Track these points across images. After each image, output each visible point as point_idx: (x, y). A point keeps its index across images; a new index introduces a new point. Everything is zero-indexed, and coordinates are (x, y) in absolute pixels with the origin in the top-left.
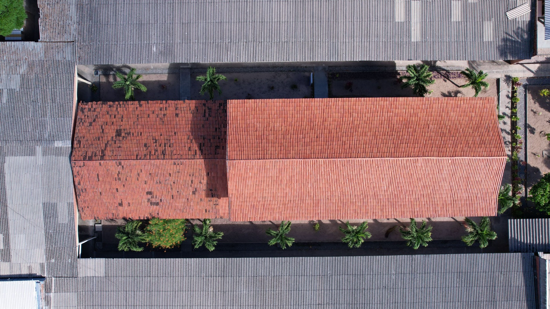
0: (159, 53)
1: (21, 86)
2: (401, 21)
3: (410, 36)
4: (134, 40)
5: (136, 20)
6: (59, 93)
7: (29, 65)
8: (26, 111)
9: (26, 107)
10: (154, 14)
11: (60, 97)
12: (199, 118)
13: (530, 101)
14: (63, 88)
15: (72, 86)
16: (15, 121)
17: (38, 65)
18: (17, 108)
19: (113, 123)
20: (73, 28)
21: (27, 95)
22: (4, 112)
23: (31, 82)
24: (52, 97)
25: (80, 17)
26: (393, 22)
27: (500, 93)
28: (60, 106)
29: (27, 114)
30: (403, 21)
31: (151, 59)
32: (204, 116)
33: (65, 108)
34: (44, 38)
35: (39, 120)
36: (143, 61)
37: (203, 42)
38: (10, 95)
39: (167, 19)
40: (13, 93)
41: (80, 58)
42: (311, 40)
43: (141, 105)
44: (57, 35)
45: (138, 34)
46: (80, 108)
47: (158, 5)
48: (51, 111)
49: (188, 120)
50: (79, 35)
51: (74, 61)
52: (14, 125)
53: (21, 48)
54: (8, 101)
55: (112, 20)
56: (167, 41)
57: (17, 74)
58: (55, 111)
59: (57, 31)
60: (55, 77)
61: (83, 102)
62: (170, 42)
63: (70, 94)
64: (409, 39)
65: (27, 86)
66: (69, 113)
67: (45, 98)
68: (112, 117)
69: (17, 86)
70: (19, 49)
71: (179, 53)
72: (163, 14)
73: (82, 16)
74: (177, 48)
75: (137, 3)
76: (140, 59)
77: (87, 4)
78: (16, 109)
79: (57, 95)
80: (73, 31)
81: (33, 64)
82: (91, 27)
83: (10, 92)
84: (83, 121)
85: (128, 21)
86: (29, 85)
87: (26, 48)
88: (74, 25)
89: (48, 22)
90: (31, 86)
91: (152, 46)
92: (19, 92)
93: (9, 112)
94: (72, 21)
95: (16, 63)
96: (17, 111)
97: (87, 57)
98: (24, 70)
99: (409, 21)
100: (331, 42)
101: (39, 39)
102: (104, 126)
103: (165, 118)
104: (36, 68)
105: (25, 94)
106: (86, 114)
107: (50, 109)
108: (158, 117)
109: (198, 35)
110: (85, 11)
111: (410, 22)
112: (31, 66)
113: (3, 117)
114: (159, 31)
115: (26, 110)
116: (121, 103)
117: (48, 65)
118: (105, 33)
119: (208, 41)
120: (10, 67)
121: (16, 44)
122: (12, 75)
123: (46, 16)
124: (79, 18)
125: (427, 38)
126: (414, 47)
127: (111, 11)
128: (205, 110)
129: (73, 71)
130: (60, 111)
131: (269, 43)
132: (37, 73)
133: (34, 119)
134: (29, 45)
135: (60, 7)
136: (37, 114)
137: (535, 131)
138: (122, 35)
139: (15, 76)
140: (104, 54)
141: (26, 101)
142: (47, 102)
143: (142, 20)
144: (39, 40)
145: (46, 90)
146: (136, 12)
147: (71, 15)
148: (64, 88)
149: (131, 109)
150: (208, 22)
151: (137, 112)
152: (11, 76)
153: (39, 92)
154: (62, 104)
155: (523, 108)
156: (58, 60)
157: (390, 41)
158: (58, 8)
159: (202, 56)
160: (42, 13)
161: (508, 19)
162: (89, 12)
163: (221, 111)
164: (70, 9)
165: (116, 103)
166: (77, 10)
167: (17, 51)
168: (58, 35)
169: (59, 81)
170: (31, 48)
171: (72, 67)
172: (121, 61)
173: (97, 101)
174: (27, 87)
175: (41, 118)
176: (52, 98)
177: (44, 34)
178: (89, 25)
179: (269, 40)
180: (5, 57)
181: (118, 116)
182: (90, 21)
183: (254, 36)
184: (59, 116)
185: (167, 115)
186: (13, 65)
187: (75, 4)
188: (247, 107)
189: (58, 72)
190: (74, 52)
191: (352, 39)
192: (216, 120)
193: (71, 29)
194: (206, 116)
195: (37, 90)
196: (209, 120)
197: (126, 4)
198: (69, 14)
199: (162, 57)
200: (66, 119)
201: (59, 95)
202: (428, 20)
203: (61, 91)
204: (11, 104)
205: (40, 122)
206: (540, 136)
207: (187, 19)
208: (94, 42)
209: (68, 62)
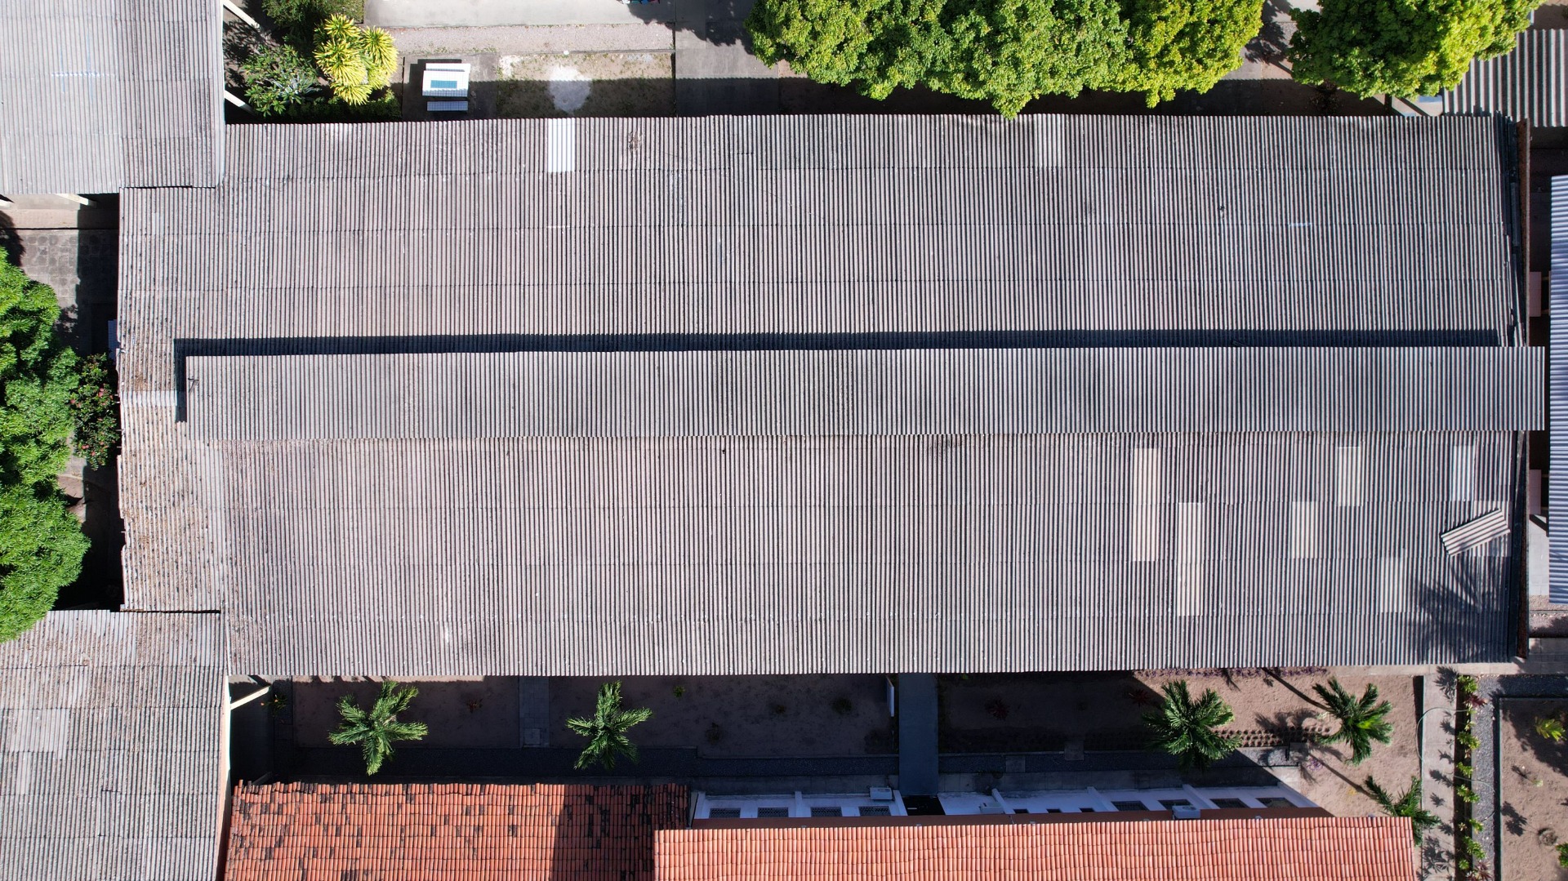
0: (460, 646)
1: (71, 743)
2: (1148, 560)
3: (1172, 600)
4: (390, 610)
5: (393, 554)
6: (178, 766)
7: (93, 681)
8: (83, 819)
9: (84, 806)
10: (444, 539)
11: (182, 776)
12: (574, 839)
13: (1510, 741)
14: (188, 750)
15: (216, 743)
16: (51, 850)
17: (119, 682)
18: (60, 810)
19: (332, 851)
20: (217, 575)
21: (87, 770)
22: (20, 822)
23: (99, 732)
24: (158, 776)
25: (238, 544)
26: (1125, 562)
27: (1425, 718)
28: (181, 804)
29: (87, 828)
30: (1153, 560)
31: (438, 663)
32: (590, 834)
33: (195, 809)
34: (136, 600)
35: (120, 846)
36: (416, 667)
37: (585, 620)
38: (39, 772)
39: (481, 552)
40: (49, 766)
41: (238, 656)
42: (892, 614)
43: (410, 798)
44: (172, 593)
45: (399, 593)
46: (237, 802)
47: (457, 513)
48: (156, 818)
49: (544, 847)
50: (235, 593)
51: (221, 669)
52: (50, 861)
53: (71, 628)
54: (34, 790)
55: (324, 554)
56: (482, 616)
57: (59, 707)
58: (166, 820)
59: (173, 581)
60: (166, 716)
61: (245, 784)
62: (492, 619)
63: (211, 768)
64: (1170, 610)
65: (89, 743)
66: (208, 824)
67: (139, 779)
68: (330, 834)
69: (61, 745)
70: (65, 632)
71: (516, 649)
72: (471, 540)
73: (242, 542)
74: (511, 636)
75: (396, 505)
76: (405, 662)
77: (256, 509)
78: (55, 813)
79: (173, 770)
80: (217, 583)
81: (104, 676)
82: (266, 573)
83: (40, 761)
84: (247, 843)
85: (370, 556)
86: (94, 740)
87: (84, 629)
88: (221, 568)
89: (149, 557)
90: (99, 742)
91: (441, 627)
92: (64, 762)
93: (34, 823)
94: (216, 555)
95: (57, 674)
96: (59, 818)
97: (256, 653)
98: (80, 694)
99: (1171, 558)
100: (949, 619)
101: (123, 603)
102: (306, 859)
103: (481, 839)
104: (114, 688)
105: (82, 769)
106: (256, 820)
107: (151, 813)
108: (459, 835)
109: (571, 600)
110: (251, 527)
111: (1173, 561)
112: (99, 681)
113: (19, 837)
114: (458, 585)
115: (83, 815)
116: (356, 787)
117: (148, 679)
118: (308, 589)
119: (599, 616)
120: (42, 688)
121: (57, 618)
122: (44, 710)
123: (143, 541)
124: (233, 546)
125: (1222, 605)
126: (1183, 630)
127: (324, 527)
128: (591, 816)
129: (219, 698)
130: (180, 817)
131: (772, 623)
132: (115, 705)
133: (106, 841)
134: (94, 621)
135: (182, 515)
136: (117, 828)
137: (1523, 826)
138: (353, 595)
139: (54, 714)
140: (306, 646)
141: (86, 788)
142: (144, 790)
143: (411, 555)
144: (122, 607)
145: (141, 754)
146: (393, 533)
147: (210, 538)
148: (193, 750)
149: (382, 810)
150: (598, 563)
151: (401, 819)
152: (44, 715)
153: (121, 763)
154: (186, 797)
155: (1490, 760)
156: (175, 665)
157: (1115, 615)
158: (175, 520)
159: (581, 658)
160: (132, 533)
161: (1446, 552)
162: (260, 530)
163: (636, 820)
164: (210, 521)
165: (343, 788)
166: (228, 525)
167: (60, 639)
168: (176, 593)
169: (180, 729)
170: (98, 630)
171: (215, 688)
172: (352, 667)
173: (286, 782)
174: (89, 747)
175: (126, 841)
176: (158, 780)
177: (138, 590)
178: (262, 567)
179: (771, 616)
180: (26, 656)
181: (346, 830)
182: (266, 555)
183: (729, 605)
184: (179, 835)
185: (486, 828)
186: (47, 679)
187: (223, 509)
188: (711, 851)
189: (174, 702)
190: (222, 642)
191: (1009, 613)
192: (623, 847)
193: (212, 578)
194: (595, 835)
195: (116, 757)
196: (603, 846)
197: (364, 510)
198: (206, 536)
199: (470, 660)
200: (197, 843)
201: (178, 770)
202: (1223, 557)
203: (183, 758)
204: (41, 797)
205: (125, 851)
206: (1540, 843)
207: (537, 552)
208: (277, 613)
209: (202, 671)
